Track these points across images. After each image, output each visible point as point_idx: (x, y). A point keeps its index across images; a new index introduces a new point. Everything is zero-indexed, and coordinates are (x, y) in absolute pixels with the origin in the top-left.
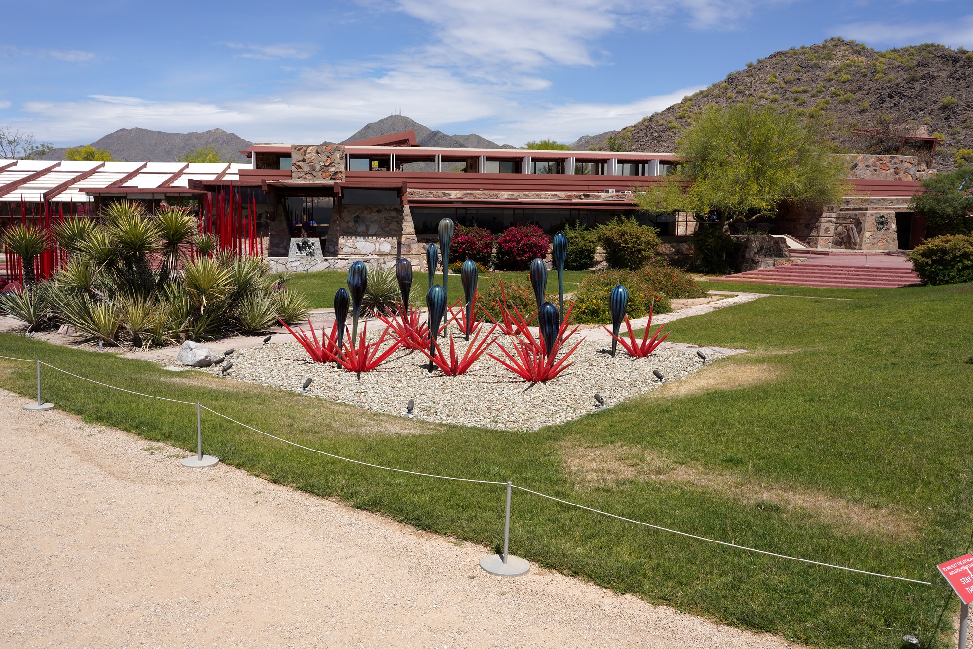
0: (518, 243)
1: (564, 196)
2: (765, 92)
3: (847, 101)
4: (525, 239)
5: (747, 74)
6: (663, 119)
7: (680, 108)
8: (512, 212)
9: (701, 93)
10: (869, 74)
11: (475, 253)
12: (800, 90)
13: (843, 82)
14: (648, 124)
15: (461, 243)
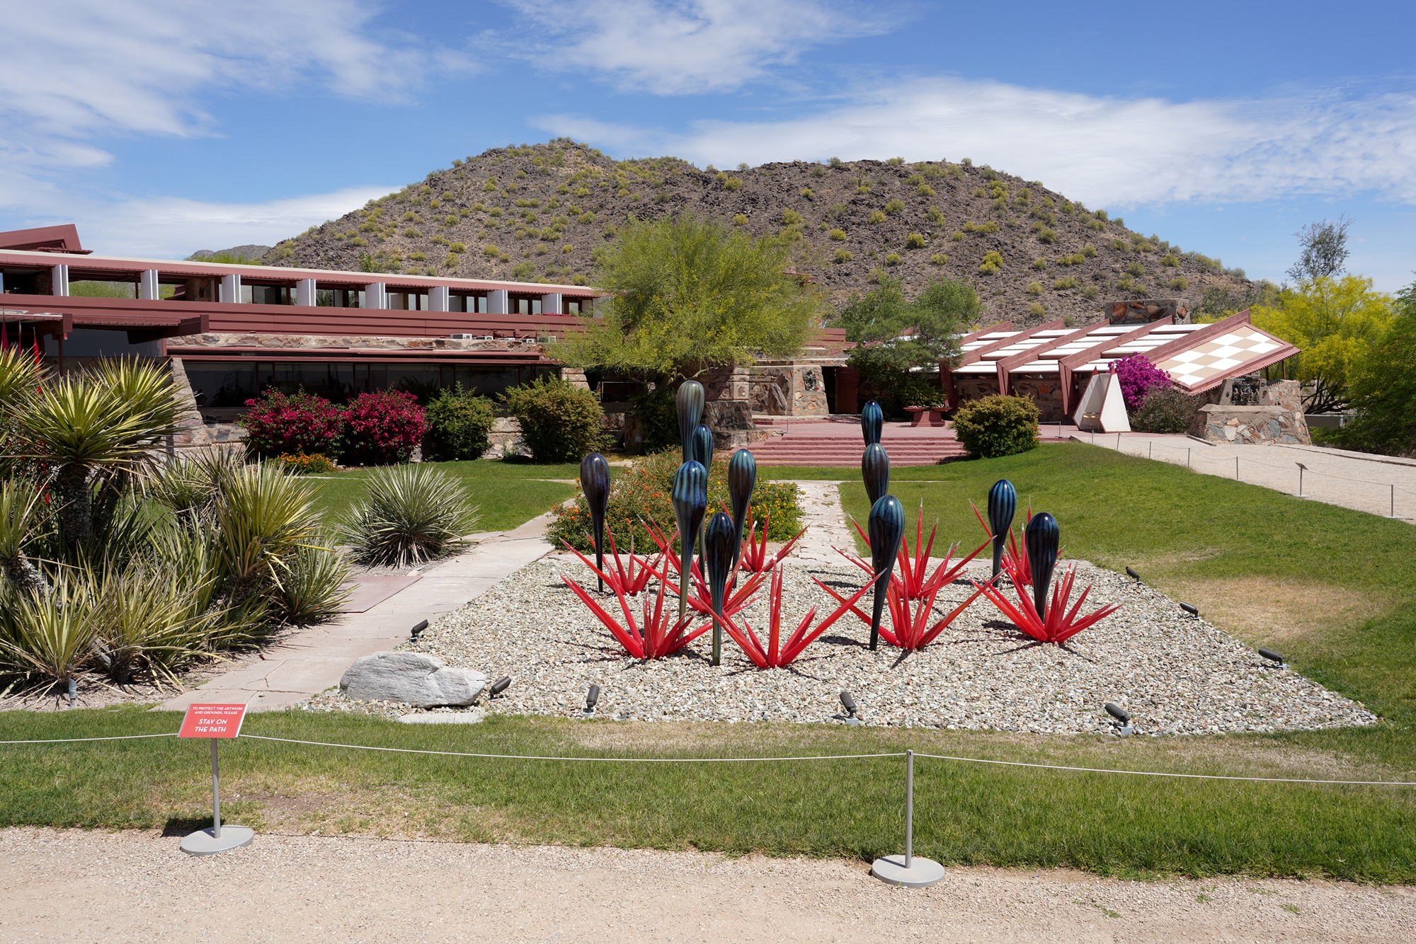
0: (381, 419)
1: (406, 343)
2: (483, 202)
3: (588, 222)
4: (393, 412)
5: (455, 176)
6: (341, 231)
7: (364, 216)
8: (350, 369)
9: (393, 197)
10: (611, 189)
11: (313, 438)
12: (528, 203)
13: (580, 197)
14: (318, 237)
15: (288, 422)
